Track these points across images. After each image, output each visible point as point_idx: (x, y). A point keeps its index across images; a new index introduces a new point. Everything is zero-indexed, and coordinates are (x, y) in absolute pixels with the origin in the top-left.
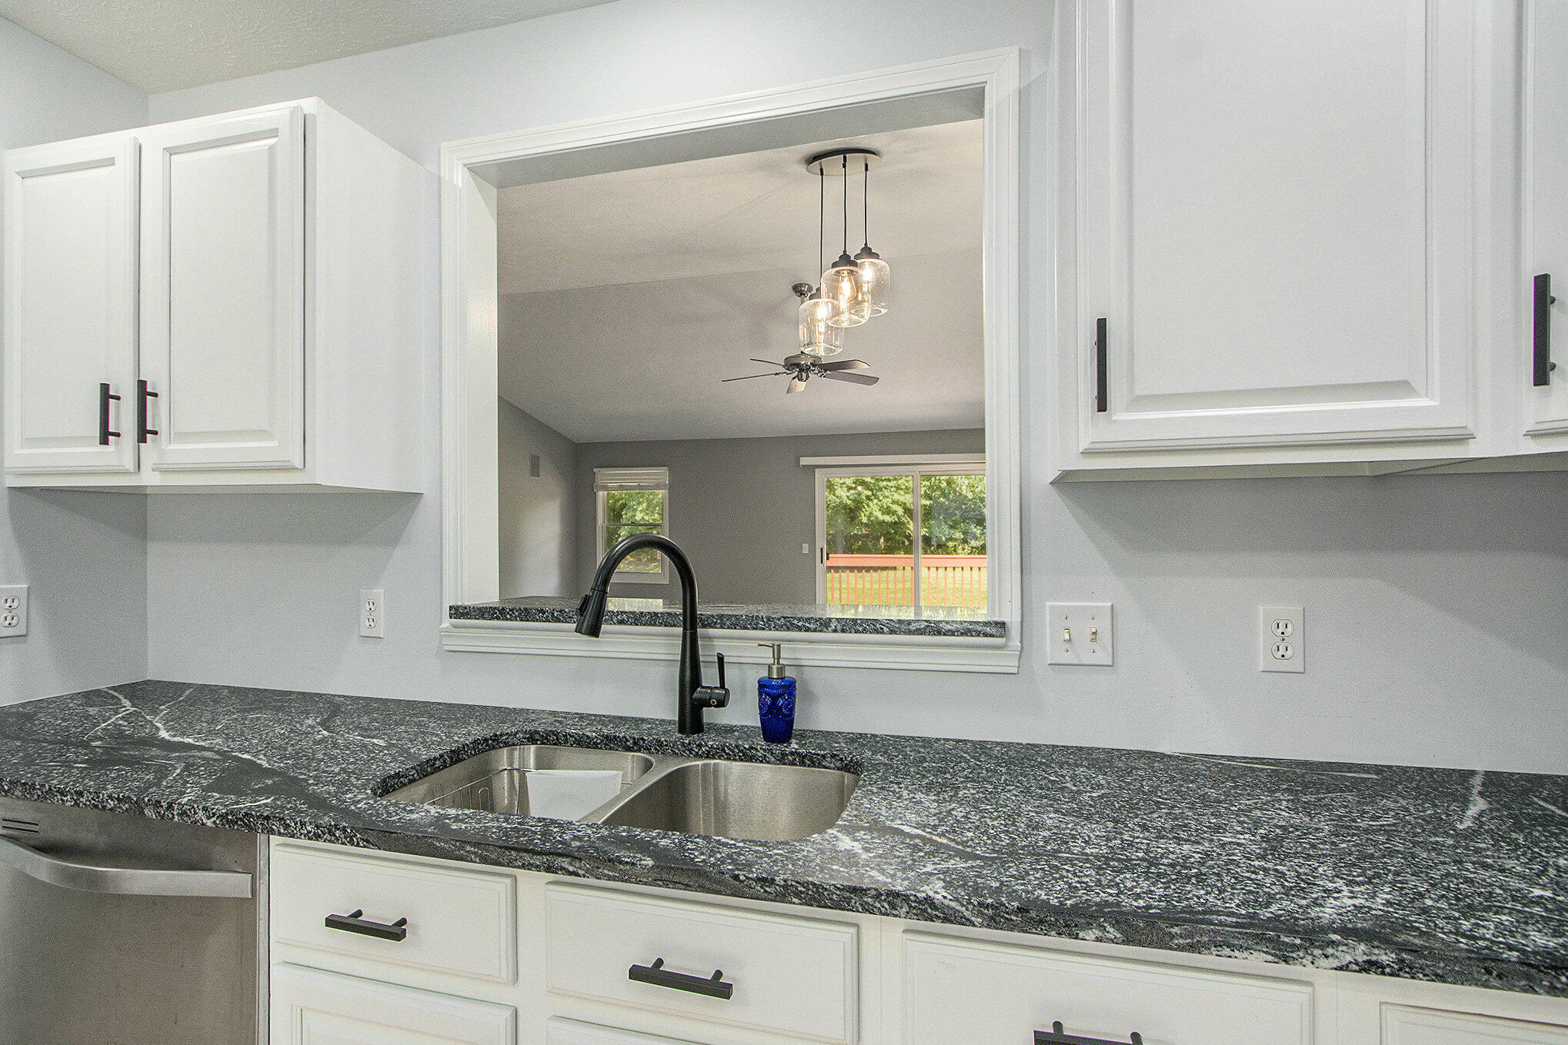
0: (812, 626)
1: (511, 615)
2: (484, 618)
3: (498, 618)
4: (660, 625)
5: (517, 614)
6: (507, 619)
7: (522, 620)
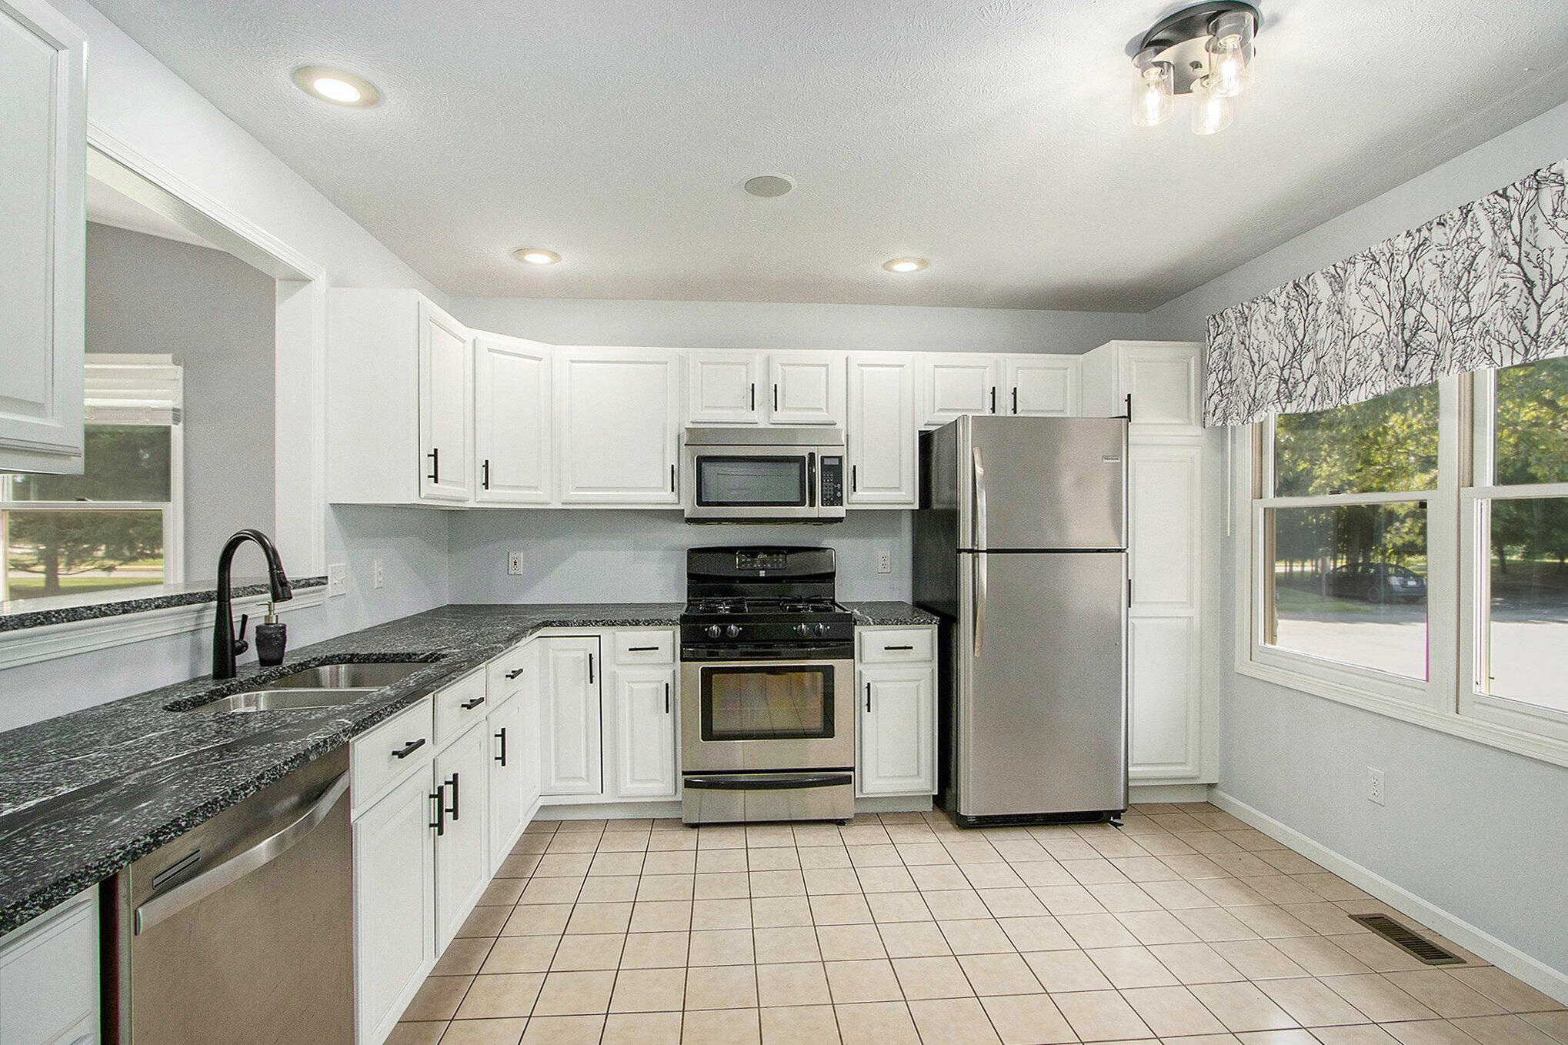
0: (263, 590)
1: (56, 618)
2: (25, 627)
3: (42, 624)
4: (185, 604)
5: (63, 615)
6: (53, 623)
7: (69, 621)
